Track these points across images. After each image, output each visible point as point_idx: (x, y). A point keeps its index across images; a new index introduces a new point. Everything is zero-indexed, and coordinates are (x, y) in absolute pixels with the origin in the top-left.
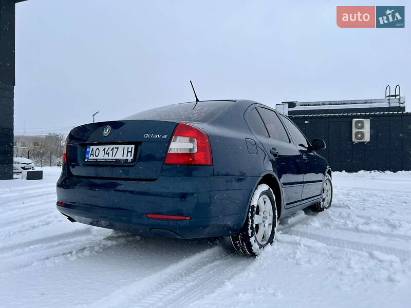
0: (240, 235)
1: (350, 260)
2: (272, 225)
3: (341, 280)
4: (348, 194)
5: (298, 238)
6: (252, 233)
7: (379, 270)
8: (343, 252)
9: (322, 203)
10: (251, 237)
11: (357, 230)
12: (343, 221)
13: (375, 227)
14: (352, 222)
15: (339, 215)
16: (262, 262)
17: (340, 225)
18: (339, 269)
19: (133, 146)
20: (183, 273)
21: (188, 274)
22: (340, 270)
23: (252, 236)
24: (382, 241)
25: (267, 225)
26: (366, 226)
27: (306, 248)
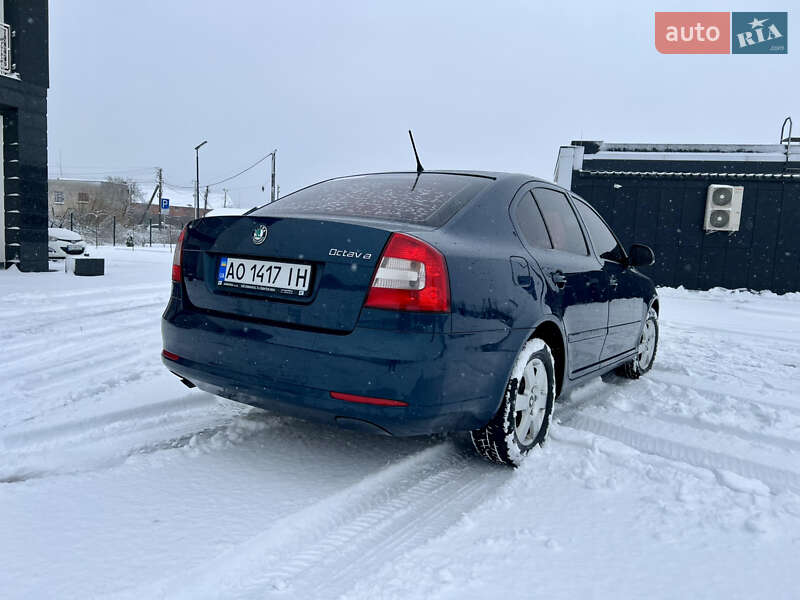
0: (489, 430)
1: (681, 484)
2: (544, 411)
3: (663, 522)
4: (686, 341)
5: (589, 436)
6: (509, 428)
7: (731, 508)
8: (669, 468)
9: (636, 363)
10: (507, 434)
11: (696, 421)
12: (672, 402)
13: (731, 419)
14: (690, 404)
15: (667, 390)
16: (525, 480)
17: (667, 411)
18: (660, 501)
19: (309, 268)
20: (386, 492)
21: (395, 494)
22: (662, 504)
23: (510, 432)
24: (739, 447)
25: (536, 411)
26: (714, 415)
27: (604, 456)
